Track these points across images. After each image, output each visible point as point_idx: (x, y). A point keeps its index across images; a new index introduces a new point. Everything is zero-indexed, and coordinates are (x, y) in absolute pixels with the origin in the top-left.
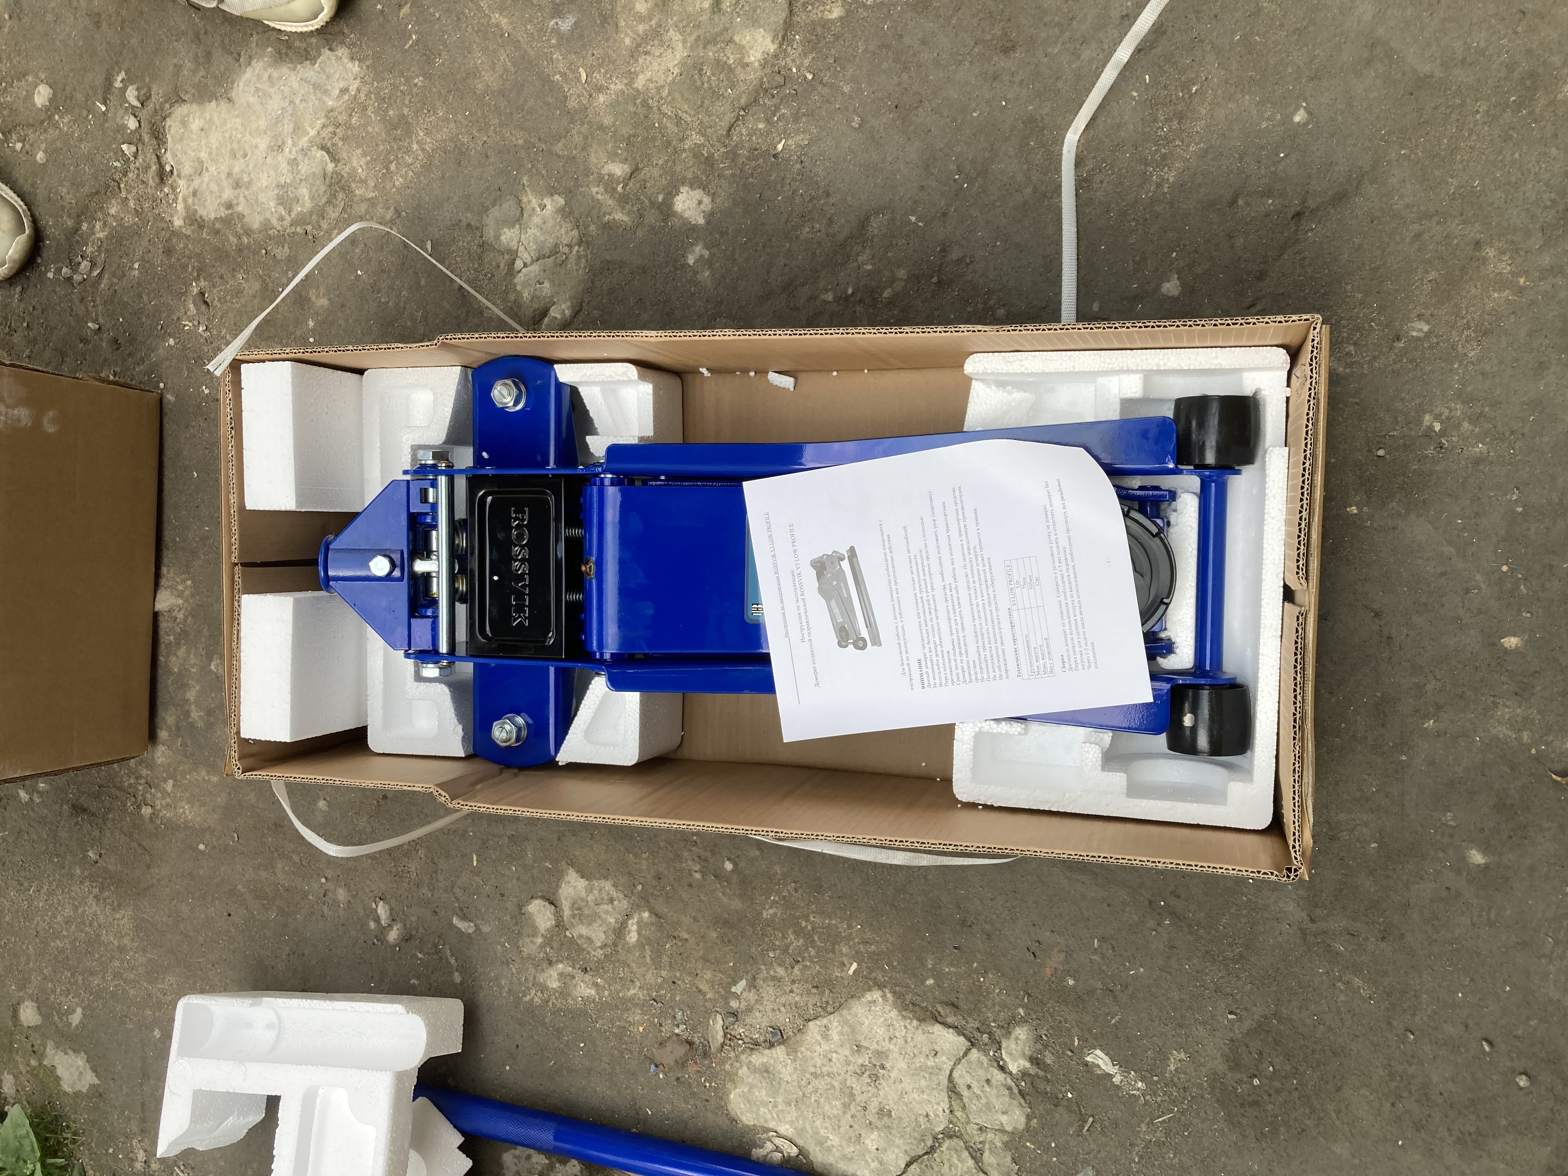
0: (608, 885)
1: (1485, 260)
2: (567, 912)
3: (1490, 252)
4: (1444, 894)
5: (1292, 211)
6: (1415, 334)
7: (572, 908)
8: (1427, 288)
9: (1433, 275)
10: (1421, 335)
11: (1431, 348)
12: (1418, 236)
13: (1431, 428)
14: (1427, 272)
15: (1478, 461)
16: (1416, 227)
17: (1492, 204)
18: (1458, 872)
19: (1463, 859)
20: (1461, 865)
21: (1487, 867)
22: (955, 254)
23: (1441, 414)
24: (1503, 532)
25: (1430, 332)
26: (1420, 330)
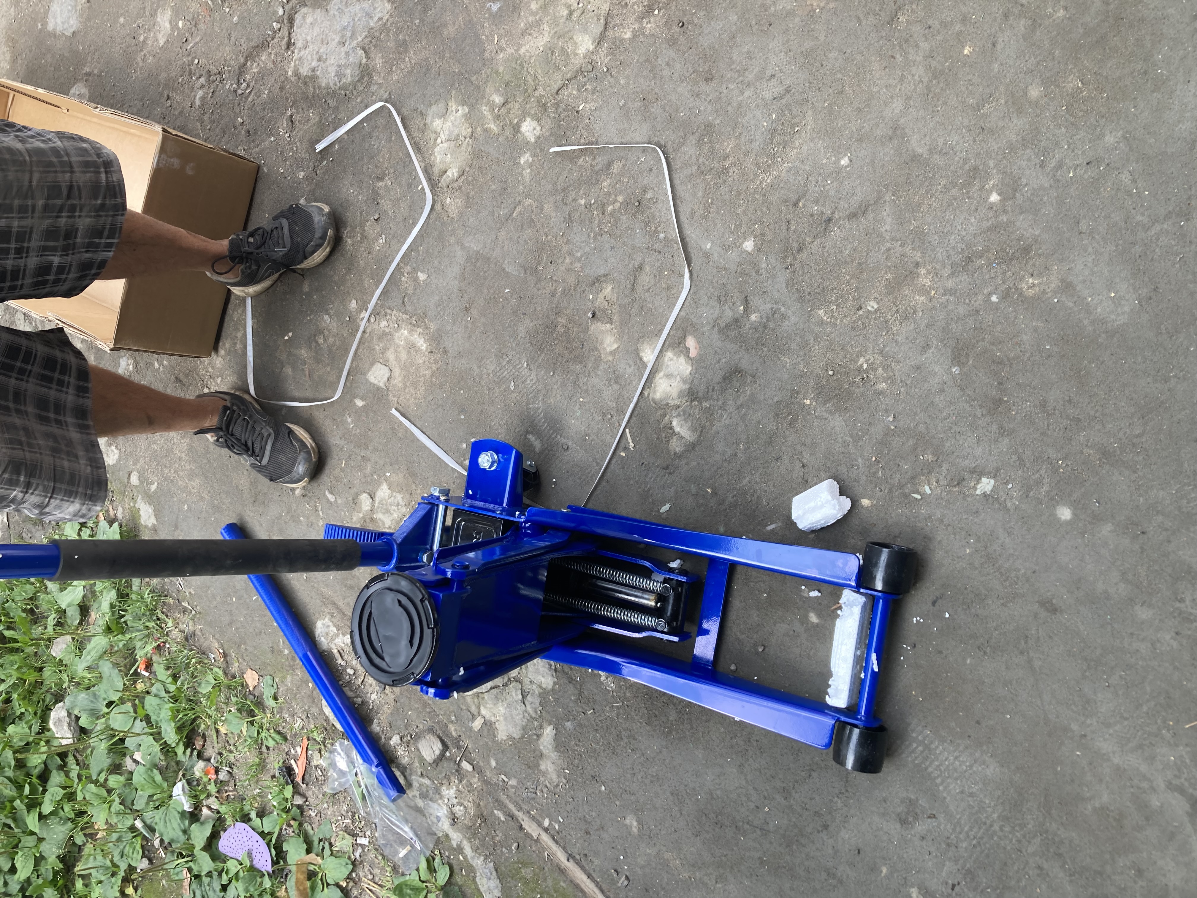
0: (399, 497)
1: (918, 275)
2: (376, 505)
3: (923, 271)
4: (791, 633)
5: (825, 217)
6: (869, 308)
7: (379, 503)
8: (884, 283)
9: (889, 276)
10: (873, 310)
11: (875, 319)
12: (888, 250)
13: (861, 366)
14: (886, 273)
15: (880, 393)
16: (888, 245)
17: (930, 242)
18: (802, 623)
19: (806, 617)
20: (804, 620)
21: (817, 625)
22: (649, 195)
23: (869, 360)
24: (879, 438)
25: (879, 309)
26: (872, 307)
